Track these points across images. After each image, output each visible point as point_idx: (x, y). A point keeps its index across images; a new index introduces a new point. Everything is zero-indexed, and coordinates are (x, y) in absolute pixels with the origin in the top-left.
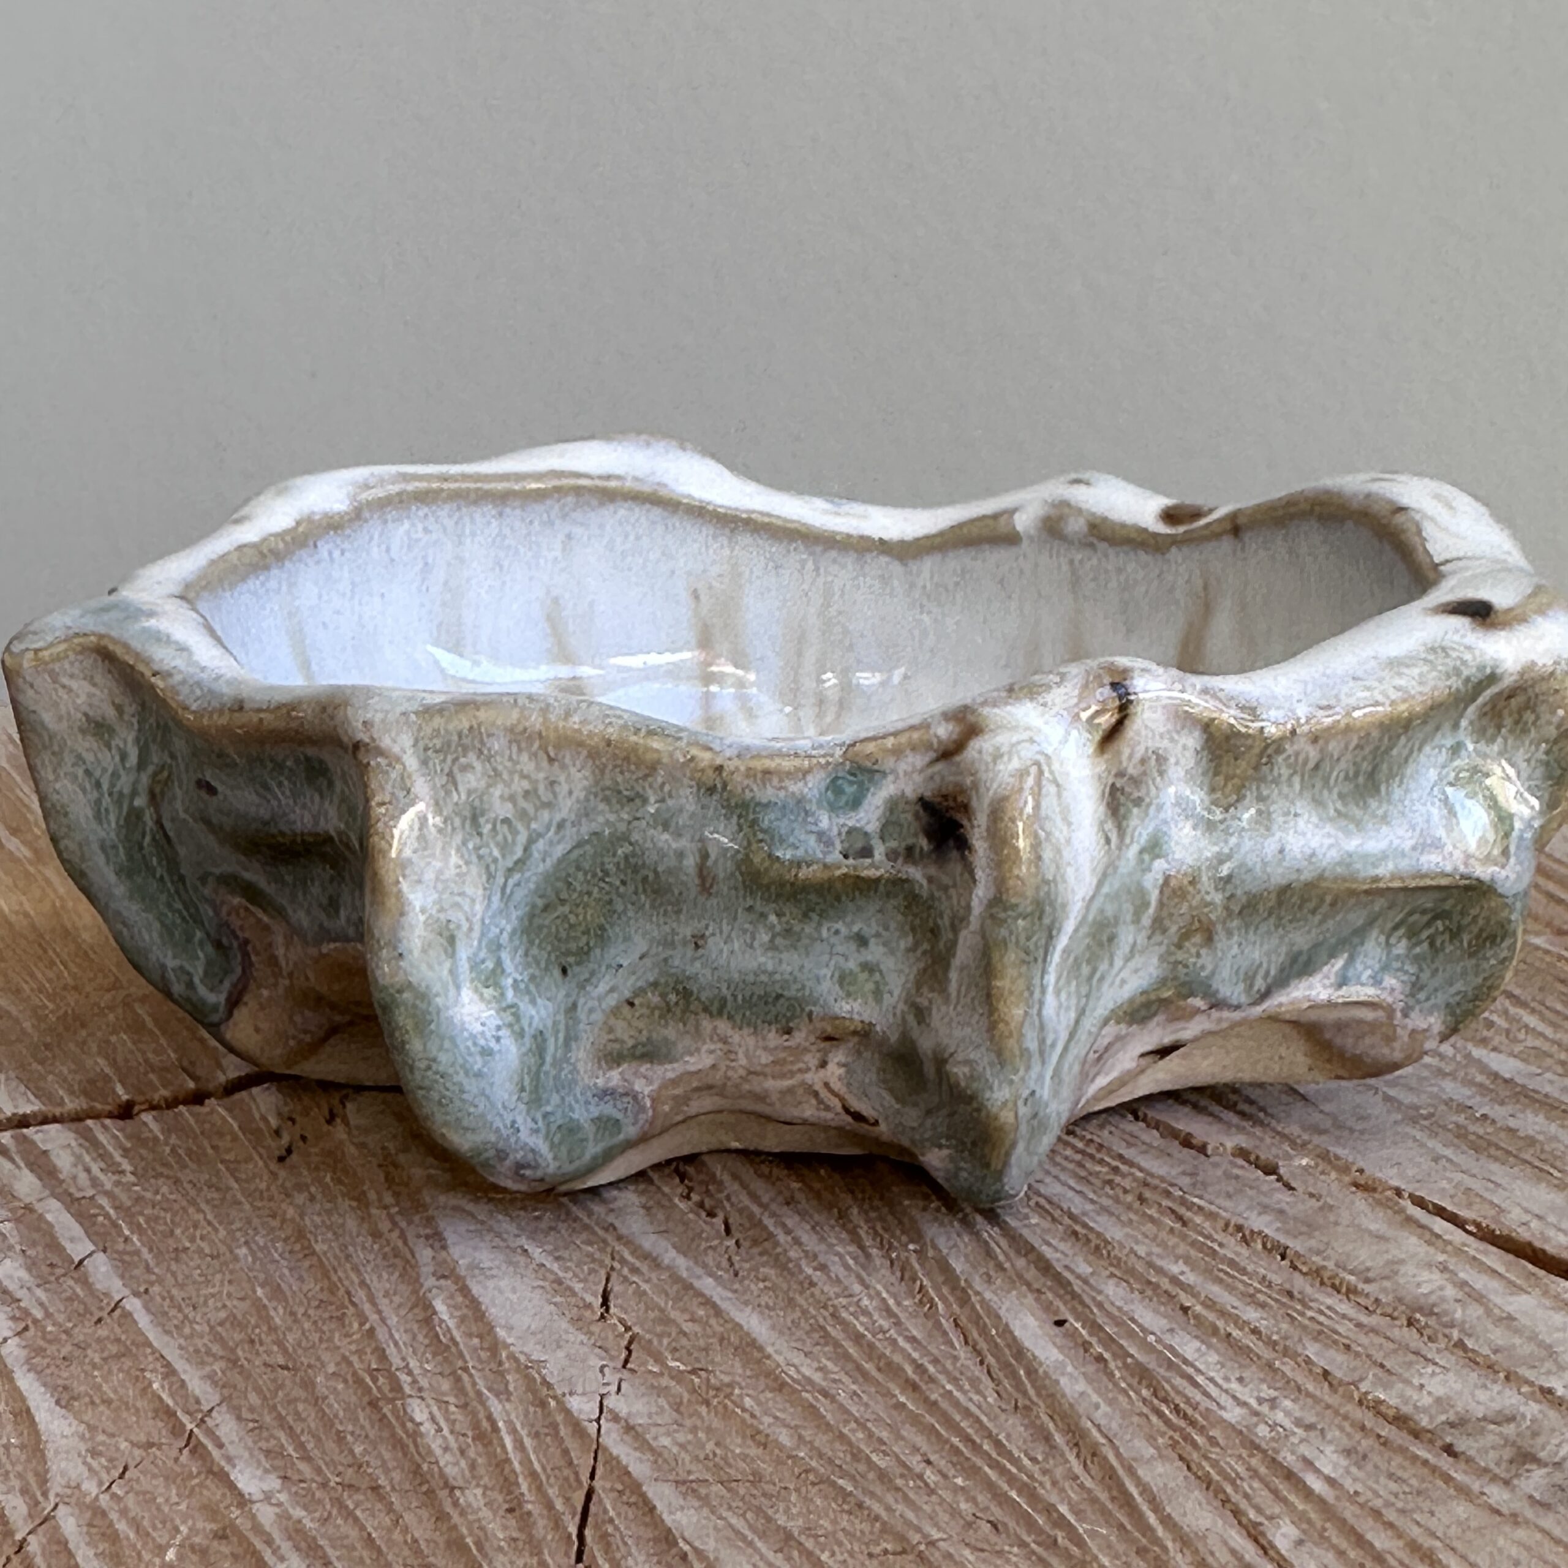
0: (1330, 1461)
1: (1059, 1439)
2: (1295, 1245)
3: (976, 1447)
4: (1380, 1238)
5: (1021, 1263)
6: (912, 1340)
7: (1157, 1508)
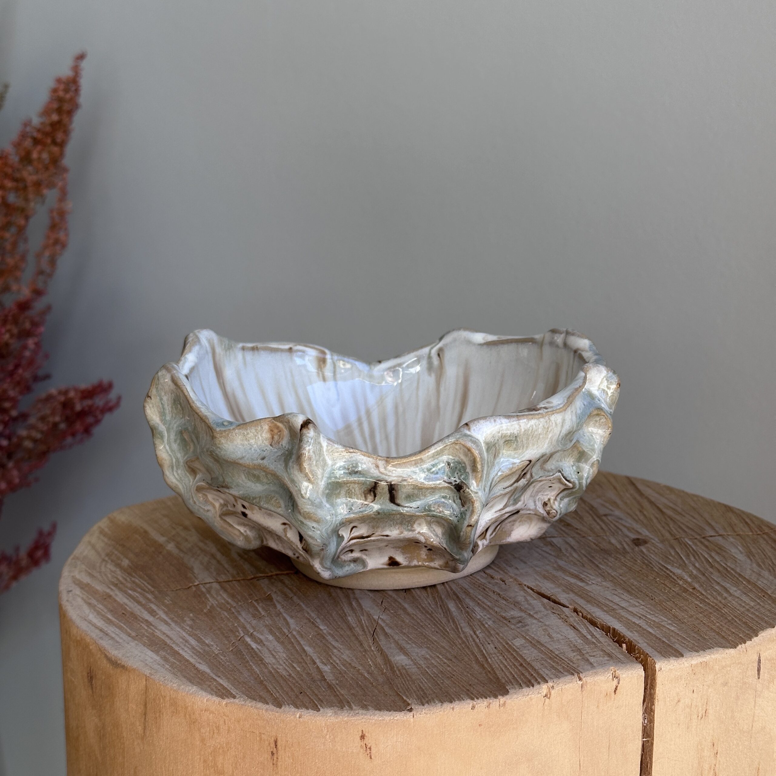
0: (490, 623)
1: (451, 621)
2: (501, 593)
3: (437, 622)
4: (517, 592)
5: (454, 596)
6: (432, 608)
7: (461, 629)
